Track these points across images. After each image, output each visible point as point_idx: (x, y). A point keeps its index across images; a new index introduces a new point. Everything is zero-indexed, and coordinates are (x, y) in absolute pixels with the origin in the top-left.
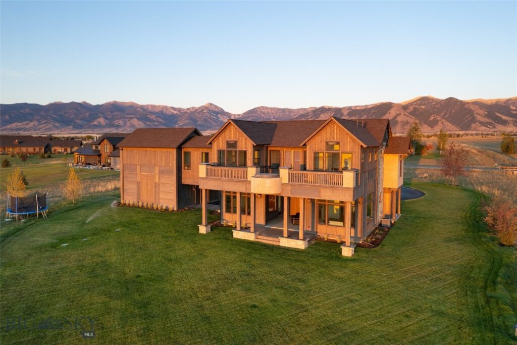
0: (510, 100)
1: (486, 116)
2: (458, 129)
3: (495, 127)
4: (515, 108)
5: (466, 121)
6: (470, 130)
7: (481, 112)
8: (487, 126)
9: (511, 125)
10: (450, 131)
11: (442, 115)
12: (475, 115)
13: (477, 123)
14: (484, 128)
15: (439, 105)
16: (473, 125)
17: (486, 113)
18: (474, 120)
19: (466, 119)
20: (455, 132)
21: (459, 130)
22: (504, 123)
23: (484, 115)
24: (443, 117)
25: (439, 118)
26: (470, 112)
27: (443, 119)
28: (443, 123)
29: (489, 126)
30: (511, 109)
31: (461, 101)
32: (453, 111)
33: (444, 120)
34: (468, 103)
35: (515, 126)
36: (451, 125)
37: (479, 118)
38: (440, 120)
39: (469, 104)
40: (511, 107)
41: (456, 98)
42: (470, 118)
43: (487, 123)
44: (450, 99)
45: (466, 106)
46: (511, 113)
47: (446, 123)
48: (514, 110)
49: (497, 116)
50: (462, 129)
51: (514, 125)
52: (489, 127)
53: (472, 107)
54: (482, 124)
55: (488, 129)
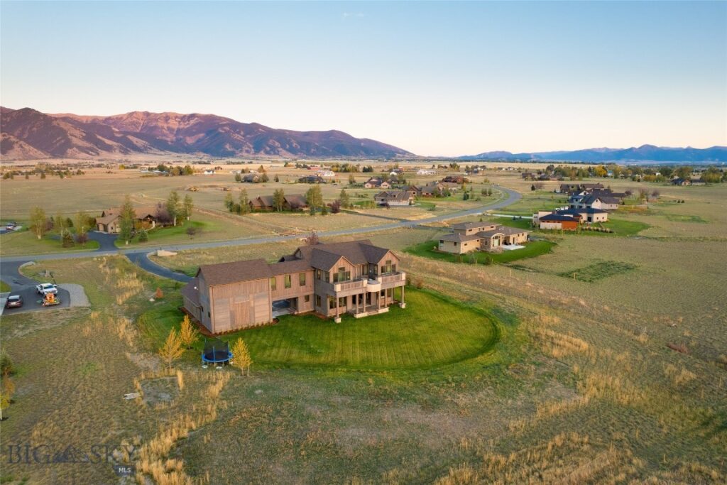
0: (109, 118)
1: (84, 139)
2: (48, 157)
3: (98, 154)
4: (117, 130)
5: (58, 145)
6: (66, 158)
7: (77, 133)
8: (88, 153)
9: (117, 151)
10: (37, 159)
11: (16, 134)
12: (70, 137)
13: (75, 148)
14: (84, 155)
15: (8, 119)
16: (69, 151)
17: (84, 135)
18: (68, 144)
19: (58, 142)
20: (44, 161)
21: (50, 158)
22: (109, 149)
23: (81, 137)
24: (19, 137)
25: (13, 139)
26: (63, 132)
27: (21, 140)
28: (22, 147)
29: (91, 152)
30: (113, 132)
31: (45, 115)
32: (35, 129)
33: (22, 142)
34: (56, 119)
35: (122, 153)
36: (35, 150)
37: (75, 141)
38: (17, 142)
39: (58, 121)
40: (113, 129)
41: (36, 109)
42: (63, 141)
43: (87, 148)
44: (27, 111)
45: (55, 123)
46: (114, 136)
47: (27, 147)
48: (117, 132)
49: (99, 139)
50: (54, 156)
51: (120, 151)
52: (91, 154)
53: (62, 125)
54: (82, 149)
55: (91, 156)
